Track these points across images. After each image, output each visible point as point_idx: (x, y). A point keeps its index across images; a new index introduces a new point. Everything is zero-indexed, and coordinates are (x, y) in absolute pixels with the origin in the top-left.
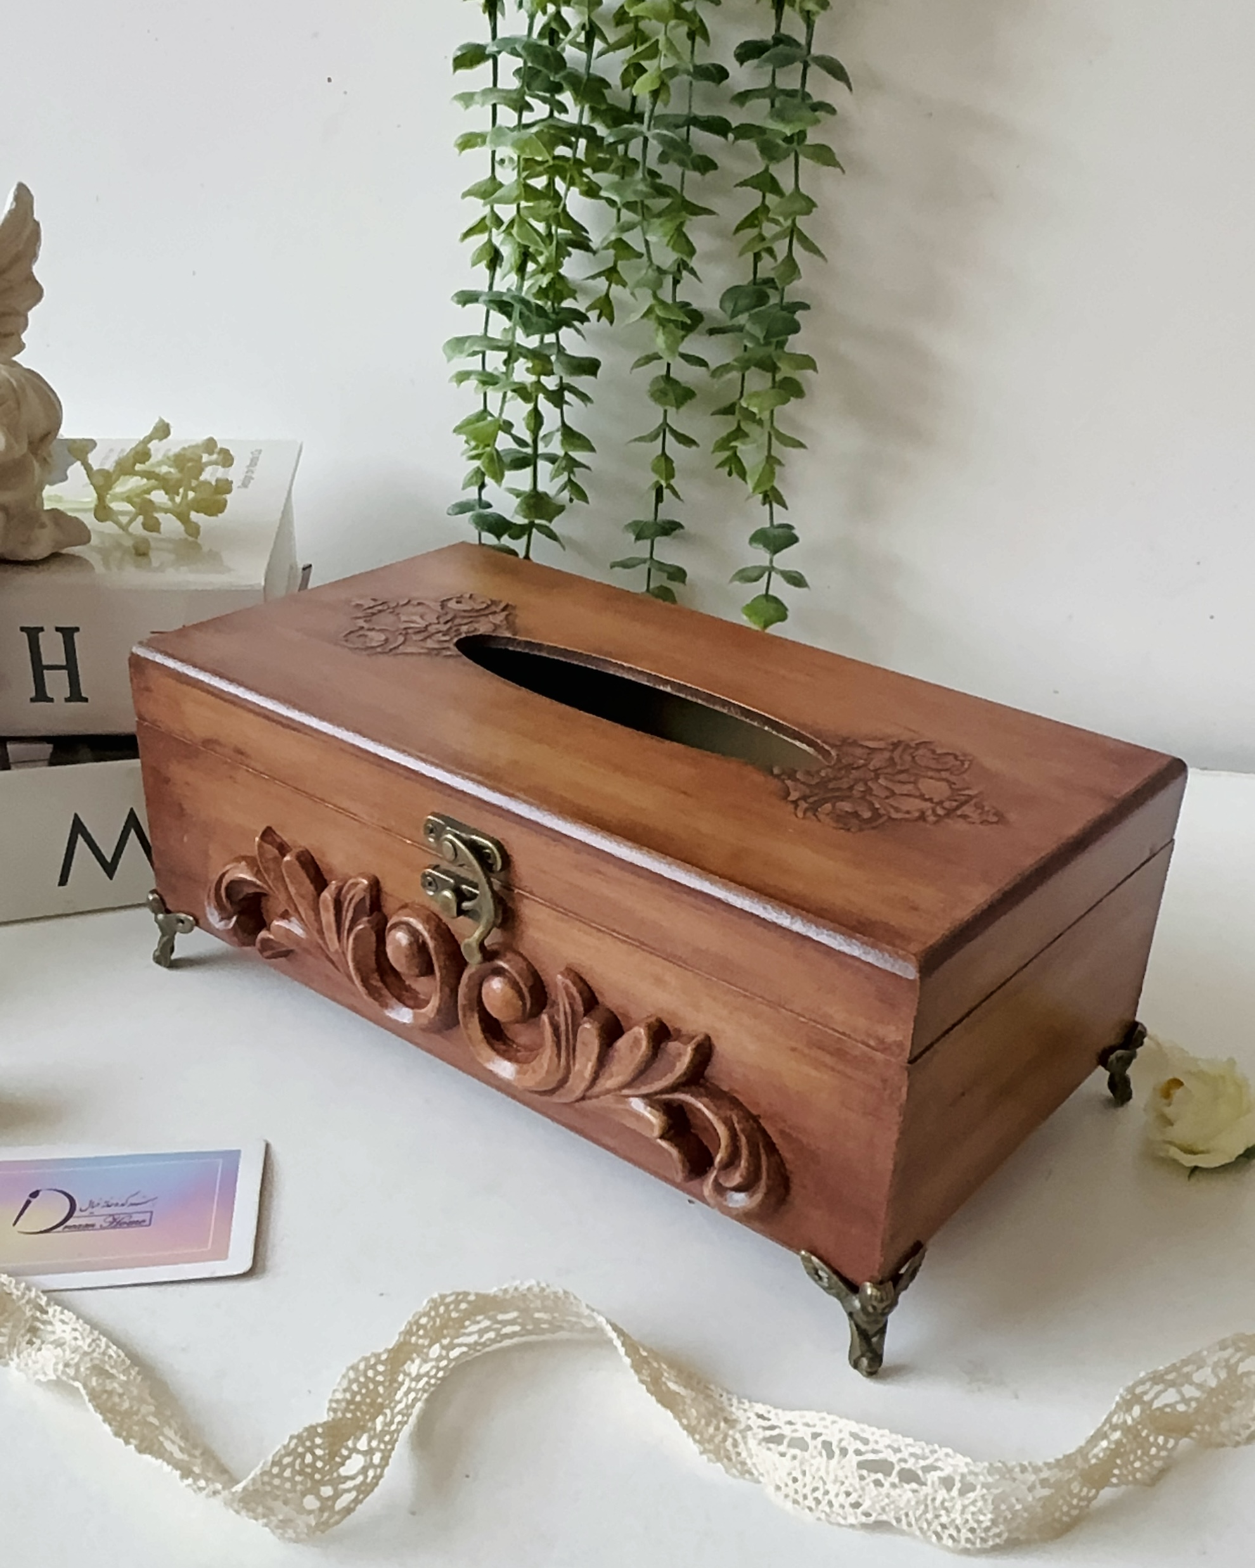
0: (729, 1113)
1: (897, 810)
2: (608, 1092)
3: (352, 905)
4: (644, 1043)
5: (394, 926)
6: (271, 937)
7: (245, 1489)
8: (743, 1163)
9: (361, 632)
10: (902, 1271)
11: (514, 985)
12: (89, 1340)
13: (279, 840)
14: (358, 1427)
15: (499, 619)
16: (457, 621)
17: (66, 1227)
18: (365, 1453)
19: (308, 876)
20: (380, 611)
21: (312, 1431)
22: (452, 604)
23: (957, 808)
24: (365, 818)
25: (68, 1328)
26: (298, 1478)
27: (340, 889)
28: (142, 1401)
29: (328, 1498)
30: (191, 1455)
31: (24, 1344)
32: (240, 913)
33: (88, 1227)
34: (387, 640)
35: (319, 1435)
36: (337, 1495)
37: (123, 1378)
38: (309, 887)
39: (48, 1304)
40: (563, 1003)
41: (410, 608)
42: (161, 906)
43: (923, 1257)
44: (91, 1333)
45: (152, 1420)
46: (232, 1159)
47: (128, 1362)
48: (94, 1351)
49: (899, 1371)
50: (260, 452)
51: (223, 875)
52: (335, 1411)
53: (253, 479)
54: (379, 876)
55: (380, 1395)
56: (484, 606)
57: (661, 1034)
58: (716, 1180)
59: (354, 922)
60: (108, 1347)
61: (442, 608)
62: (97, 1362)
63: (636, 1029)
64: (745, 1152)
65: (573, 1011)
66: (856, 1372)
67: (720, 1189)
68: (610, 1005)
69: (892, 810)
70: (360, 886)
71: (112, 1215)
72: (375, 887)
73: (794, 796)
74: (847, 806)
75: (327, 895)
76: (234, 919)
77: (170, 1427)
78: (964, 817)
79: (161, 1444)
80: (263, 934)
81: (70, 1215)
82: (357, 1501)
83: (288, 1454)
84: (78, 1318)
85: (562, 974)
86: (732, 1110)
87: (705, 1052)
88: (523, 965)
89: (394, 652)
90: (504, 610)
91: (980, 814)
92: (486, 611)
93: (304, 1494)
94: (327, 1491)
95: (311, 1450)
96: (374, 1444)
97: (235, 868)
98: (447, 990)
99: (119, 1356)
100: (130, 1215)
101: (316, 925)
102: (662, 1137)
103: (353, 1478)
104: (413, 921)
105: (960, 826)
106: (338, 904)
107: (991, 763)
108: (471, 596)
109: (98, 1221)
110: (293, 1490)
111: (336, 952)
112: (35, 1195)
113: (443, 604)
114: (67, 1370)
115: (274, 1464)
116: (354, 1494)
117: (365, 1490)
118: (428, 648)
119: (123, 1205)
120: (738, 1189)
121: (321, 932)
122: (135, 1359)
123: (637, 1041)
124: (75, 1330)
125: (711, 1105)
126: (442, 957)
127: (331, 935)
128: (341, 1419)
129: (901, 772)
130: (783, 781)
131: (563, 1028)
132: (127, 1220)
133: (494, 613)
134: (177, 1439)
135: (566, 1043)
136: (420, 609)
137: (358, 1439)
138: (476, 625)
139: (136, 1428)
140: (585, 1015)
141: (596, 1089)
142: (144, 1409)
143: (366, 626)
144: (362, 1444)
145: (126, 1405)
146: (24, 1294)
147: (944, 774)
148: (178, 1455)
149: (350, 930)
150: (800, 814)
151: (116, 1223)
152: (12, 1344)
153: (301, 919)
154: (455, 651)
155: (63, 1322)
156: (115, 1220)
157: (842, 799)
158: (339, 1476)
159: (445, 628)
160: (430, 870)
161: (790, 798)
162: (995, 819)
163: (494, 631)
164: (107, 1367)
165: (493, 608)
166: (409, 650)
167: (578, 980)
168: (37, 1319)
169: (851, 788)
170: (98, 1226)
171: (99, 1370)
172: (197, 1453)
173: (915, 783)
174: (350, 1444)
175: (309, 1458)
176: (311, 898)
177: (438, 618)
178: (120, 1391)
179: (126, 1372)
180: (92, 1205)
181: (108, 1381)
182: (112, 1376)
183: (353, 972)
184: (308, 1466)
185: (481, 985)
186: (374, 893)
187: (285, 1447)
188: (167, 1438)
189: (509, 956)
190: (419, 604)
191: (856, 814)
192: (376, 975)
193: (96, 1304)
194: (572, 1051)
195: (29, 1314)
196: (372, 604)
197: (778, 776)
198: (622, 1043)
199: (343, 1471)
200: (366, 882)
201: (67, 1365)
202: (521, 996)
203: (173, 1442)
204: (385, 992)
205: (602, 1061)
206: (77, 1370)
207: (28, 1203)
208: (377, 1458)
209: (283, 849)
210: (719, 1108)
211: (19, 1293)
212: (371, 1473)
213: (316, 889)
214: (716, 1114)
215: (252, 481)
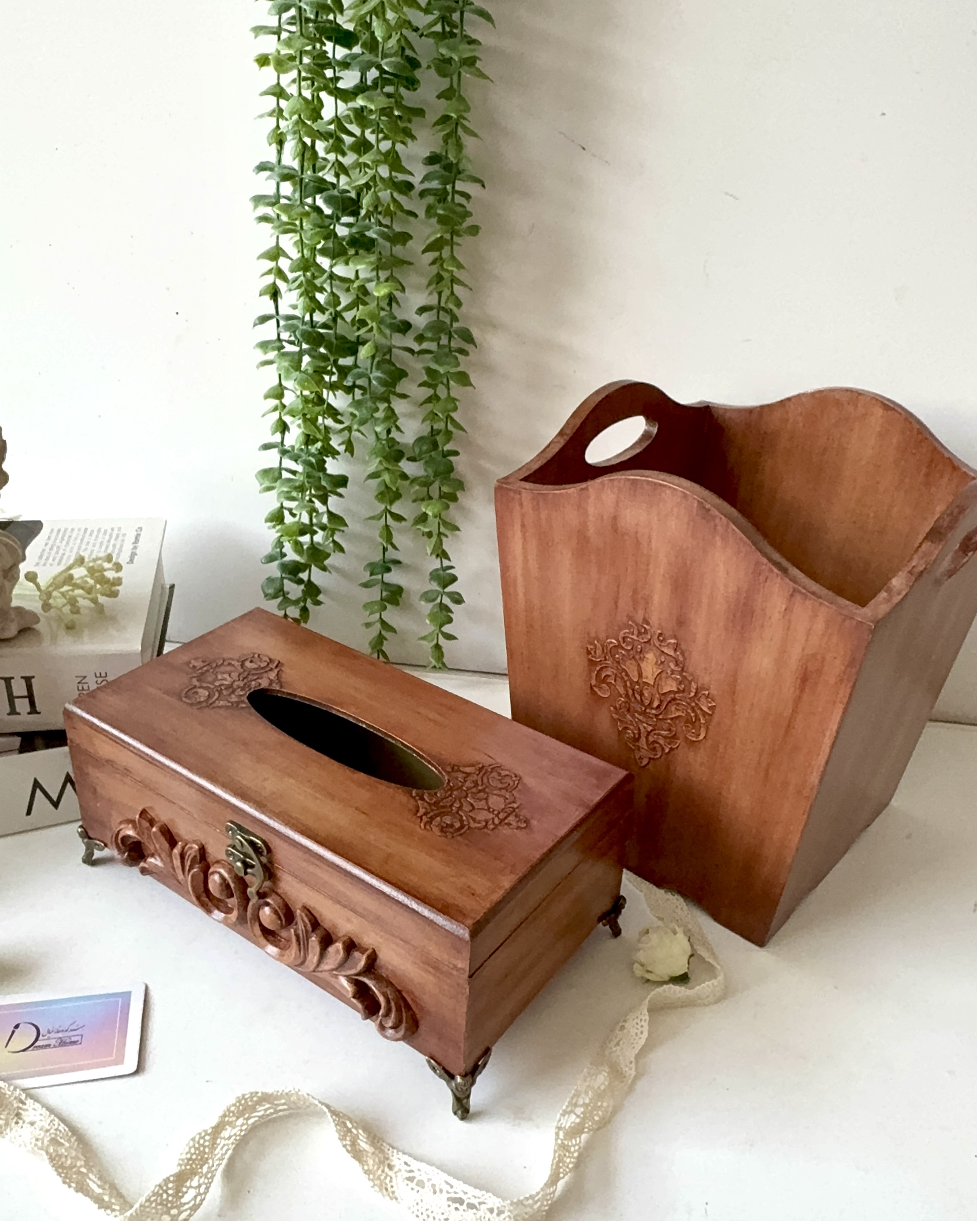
0: (385, 990)
1: (474, 820)
2: (326, 971)
3: (190, 858)
4: (342, 952)
5: (213, 873)
6: (147, 866)
7: (131, 1215)
8: (393, 1015)
9: (195, 690)
10: (480, 1063)
11: (276, 912)
12: (49, 1121)
13: (149, 817)
14: (193, 1173)
15: (273, 675)
16: (250, 677)
17: (36, 1047)
18: (195, 1188)
19: (166, 840)
20: (207, 671)
21: (167, 1181)
22: (248, 664)
23: (506, 818)
24: (196, 816)
25: (37, 1113)
26: (159, 1207)
27: (183, 848)
28: (78, 1159)
29: (175, 1216)
30: (104, 1189)
31: (13, 1124)
32: (130, 851)
33: (48, 1046)
34: (209, 695)
35: (171, 1182)
36: (180, 1213)
37: (67, 1145)
38: (167, 845)
39: (26, 1098)
40: (301, 926)
41: (223, 669)
42: (85, 835)
43: (489, 1057)
44: (50, 1116)
45: (84, 1170)
46: (126, 996)
47: (70, 1134)
48: (51, 1128)
49: (479, 1115)
50: (141, 529)
51: (119, 832)
52: (180, 1165)
53: (136, 555)
54: (203, 843)
55: (205, 1153)
56: (266, 664)
57: (351, 946)
58: (381, 1022)
59: (191, 867)
60: (59, 1125)
61: (242, 668)
62: (53, 1136)
63: (337, 944)
64: (394, 1009)
65: (307, 931)
66: (456, 1117)
67: (382, 1028)
68: (326, 926)
69: (471, 821)
70: (193, 850)
71: (60, 1038)
72: (202, 850)
73: (422, 811)
74: (448, 820)
75: (176, 851)
76: (126, 854)
77: (92, 1172)
78: (509, 824)
79: (88, 1185)
80: (142, 864)
81: (37, 1039)
82: (190, 1215)
83: (153, 1195)
84: (43, 1107)
85: (300, 910)
86: (387, 987)
87: (373, 958)
88: (280, 901)
89: (212, 706)
90: (277, 667)
91: (518, 822)
92: (267, 669)
93: (162, 1215)
94: (174, 1212)
95: (166, 1192)
96: (202, 1181)
97: (125, 828)
98: (242, 908)
99: (65, 1130)
100: (70, 1037)
101: (171, 864)
102: (354, 997)
103: (188, 1203)
104: (222, 871)
105: (505, 831)
106: (182, 856)
107: (529, 781)
108: (259, 656)
109: (53, 1042)
110: (157, 1213)
111: (182, 880)
112: (17, 1027)
113: (242, 665)
114: (37, 1143)
115: (146, 1201)
116: (189, 1211)
117: (195, 1208)
118: (231, 703)
119: (66, 1031)
120: (392, 1028)
121: (173, 868)
122: (74, 1130)
123: (338, 951)
124: (41, 1115)
125: (377, 986)
126: (238, 892)
127: (179, 871)
128: (183, 1171)
129: (480, 791)
130: (416, 801)
131: (301, 936)
132: (68, 1041)
133: (271, 670)
134: (96, 1180)
135: (302, 943)
136: (229, 668)
137: (192, 1180)
138: (260, 681)
139: (74, 1176)
140: (313, 931)
141: (320, 969)
142: (78, 1164)
143: (198, 684)
144: (195, 1183)
145: (69, 1162)
146: (12, 1094)
147: (503, 792)
148: (98, 1191)
149: (189, 871)
150: (422, 826)
151: (63, 1043)
152: (7, 1124)
153: (162, 860)
154: (246, 704)
155: (34, 1109)
156: (62, 1041)
157: (446, 814)
158: (181, 1203)
159: (241, 684)
160: (230, 849)
161: (419, 815)
162: (524, 825)
163: (270, 684)
164: (58, 1138)
165: (271, 666)
166: (222, 703)
167: (308, 913)
168: (20, 1108)
169: (452, 806)
170: (52, 1046)
171: (54, 1141)
172: (107, 1187)
173: (486, 799)
174: (188, 1184)
175: (165, 1196)
176: (168, 852)
177: (239, 676)
178: (66, 1154)
179: (69, 1141)
180: (49, 1032)
181: (59, 1148)
182: (62, 1145)
183: (191, 892)
184: (164, 1200)
185: (259, 909)
186: (202, 852)
187: (153, 1191)
188: (90, 1179)
189: (274, 896)
190: (229, 664)
191: (452, 826)
192: (204, 895)
193: (53, 1097)
194: (306, 949)
195: (15, 1105)
196: (202, 664)
197: (414, 798)
198: (331, 949)
199: (183, 1200)
200: (197, 847)
201: (37, 1140)
202: (280, 918)
203: (94, 1182)
204: (210, 904)
205: (322, 955)
206: (43, 1143)
207: (13, 1032)
208: (202, 1190)
209: (152, 823)
210: (380, 987)
211: (10, 1093)
212: (199, 1198)
213: (170, 846)
214: (379, 990)
215: (136, 557)
